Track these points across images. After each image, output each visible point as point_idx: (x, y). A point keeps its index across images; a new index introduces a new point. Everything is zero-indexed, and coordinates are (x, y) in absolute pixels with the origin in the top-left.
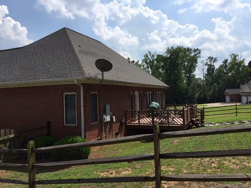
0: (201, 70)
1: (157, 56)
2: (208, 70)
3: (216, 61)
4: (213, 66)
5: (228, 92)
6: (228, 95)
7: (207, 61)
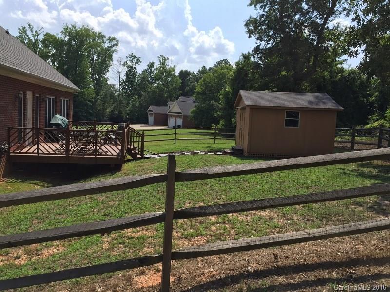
0: (117, 73)
1: (45, 35)
2: (127, 75)
3: (139, 63)
4: (135, 68)
5: (151, 110)
6: (152, 114)
7: (126, 60)
